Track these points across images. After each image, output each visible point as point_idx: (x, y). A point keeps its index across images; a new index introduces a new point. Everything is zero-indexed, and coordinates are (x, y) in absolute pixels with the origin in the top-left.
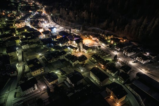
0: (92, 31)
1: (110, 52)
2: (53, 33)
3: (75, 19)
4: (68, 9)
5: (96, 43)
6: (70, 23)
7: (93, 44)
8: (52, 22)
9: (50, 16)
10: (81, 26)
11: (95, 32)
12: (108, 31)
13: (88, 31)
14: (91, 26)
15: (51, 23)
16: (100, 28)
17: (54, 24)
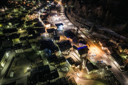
0: (104, 35)
1: (125, 81)
2: (59, 30)
3: (87, 15)
4: (83, 1)
5: (105, 56)
6: (80, 18)
7: (101, 58)
8: (63, 15)
9: (64, 8)
10: (92, 24)
11: (107, 36)
12: (124, 37)
13: (99, 33)
14: (103, 26)
15: (61, 16)
16: (115, 31)
17: (65, 18)
